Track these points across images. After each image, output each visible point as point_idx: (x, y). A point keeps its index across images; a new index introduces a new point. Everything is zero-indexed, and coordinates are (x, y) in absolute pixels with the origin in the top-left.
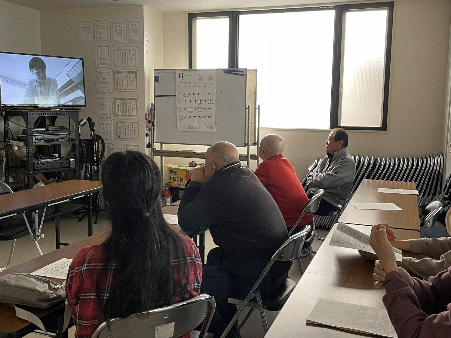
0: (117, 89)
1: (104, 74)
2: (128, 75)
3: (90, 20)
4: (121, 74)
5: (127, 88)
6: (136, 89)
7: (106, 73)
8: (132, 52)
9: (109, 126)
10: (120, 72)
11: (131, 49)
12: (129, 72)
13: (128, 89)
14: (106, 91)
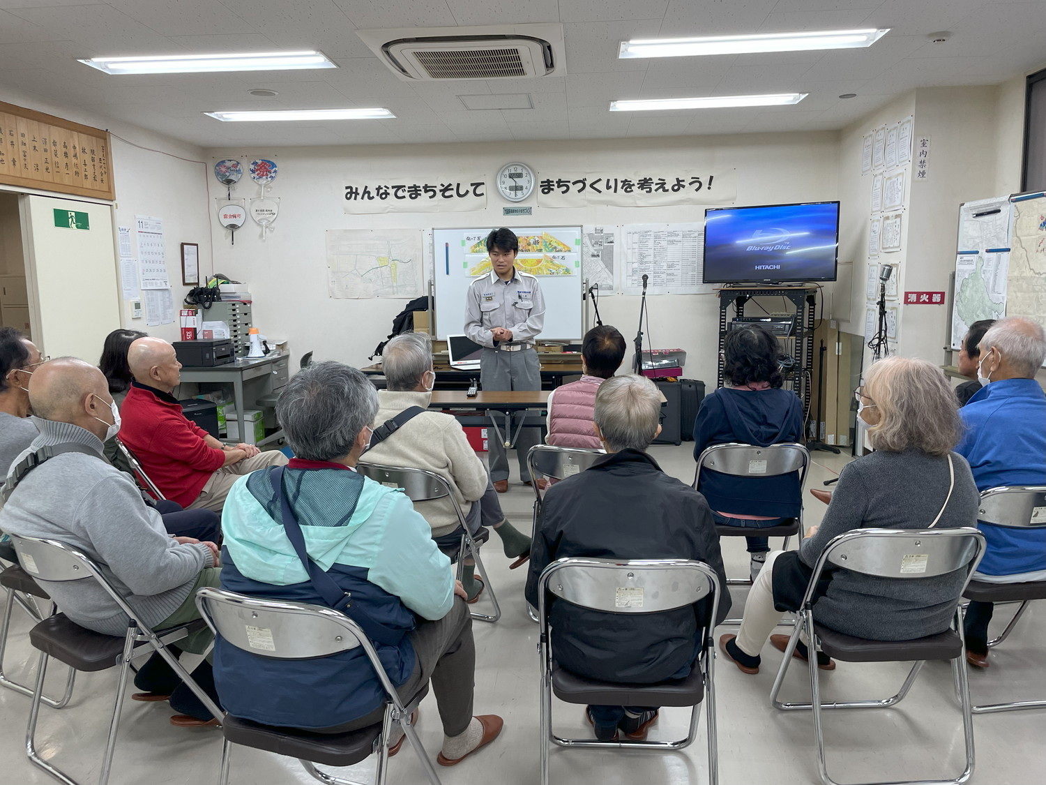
0: (883, 248)
1: (876, 223)
2: (894, 221)
3: (871, 132)
4: (888, 222)
5: (891, 246)
6: (899, 247)
7: (878, 221)
8: (900, 178)
9: (873, 312)
10: (887, 218)
11: (900, 174)
12: (897, 216)
13: (892, 248)
14: (875, 253)
